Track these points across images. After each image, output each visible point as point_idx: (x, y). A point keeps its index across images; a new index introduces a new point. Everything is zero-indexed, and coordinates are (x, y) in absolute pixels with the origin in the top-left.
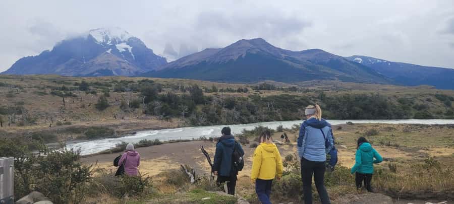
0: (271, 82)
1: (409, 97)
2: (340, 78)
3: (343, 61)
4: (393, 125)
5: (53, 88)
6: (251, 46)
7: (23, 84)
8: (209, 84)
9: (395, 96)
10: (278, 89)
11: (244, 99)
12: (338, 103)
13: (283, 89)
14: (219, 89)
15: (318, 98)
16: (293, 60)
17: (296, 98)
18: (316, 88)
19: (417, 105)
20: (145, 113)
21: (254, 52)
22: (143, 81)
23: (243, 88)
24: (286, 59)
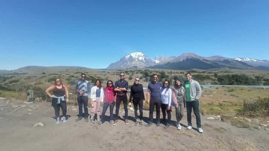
0: (194, 70)
1: (261, 75)
2: (229, 67)
3: (230, 60)
4: (245, 88)
5: (118, 73)
6: (188, 55)
7: (109, 71)
8: (169, 71)
9: (253, 75)
10: (198, 72)
11: (181, 76)
12: (223, 78)
13: (199, 72)
14: (173, 72)
15: (214, 76)
16: (206, 60)
17: (203, 76)
18: (214, 72)
19: (266, 79)
20: (144, 81)
21: (189, 58)
22: (146, 70)
23: (182, 72)
24: (203, 60)
